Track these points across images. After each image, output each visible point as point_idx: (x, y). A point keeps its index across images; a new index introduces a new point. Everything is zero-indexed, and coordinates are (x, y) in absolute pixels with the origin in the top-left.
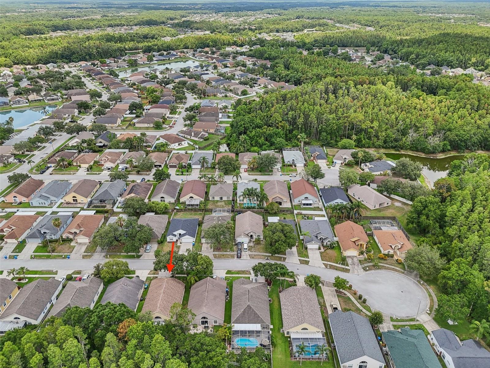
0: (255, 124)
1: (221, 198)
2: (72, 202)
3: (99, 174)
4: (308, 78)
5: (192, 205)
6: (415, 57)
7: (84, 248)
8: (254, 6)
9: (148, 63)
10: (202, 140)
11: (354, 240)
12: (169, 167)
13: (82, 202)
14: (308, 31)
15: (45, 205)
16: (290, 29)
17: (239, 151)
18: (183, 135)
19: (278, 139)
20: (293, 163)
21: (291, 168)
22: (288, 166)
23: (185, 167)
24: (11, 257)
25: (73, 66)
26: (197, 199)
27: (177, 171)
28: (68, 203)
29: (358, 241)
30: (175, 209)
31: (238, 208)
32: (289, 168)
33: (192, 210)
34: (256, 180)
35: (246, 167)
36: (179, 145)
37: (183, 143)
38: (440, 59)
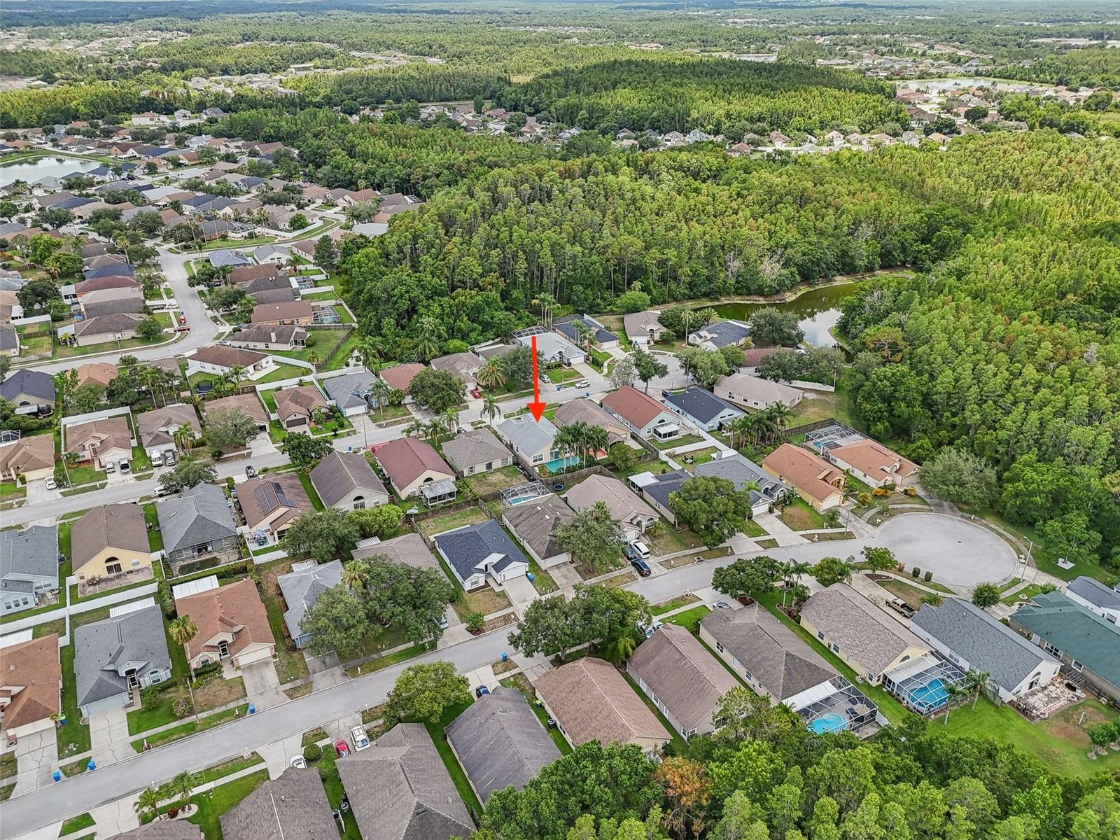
1: (489, 466)
2: (105, 574)
3: (103, 486)
4: (429, 174)
5: (440, 498)
6: (587, 115)
7: (271, 676)
8: (103, 12)
11: (821, 476)
12: (285, 426)
13: (136, 568)
14: (298, 69)
15: (26, 607)
16: (257, 65)
20: (562, 358)
21: (565, 370)
22: (556, 366)
23: (329, 416)
24: (68, 772)
26: (445, 480)
27: (314, 432)
28: (93, 582)
29: (830, 476)
30: (410, 516)
32: (559, 371)
33: (450, 507)
35: (472, 386)
36: (255, 369)
38: (635, 116)
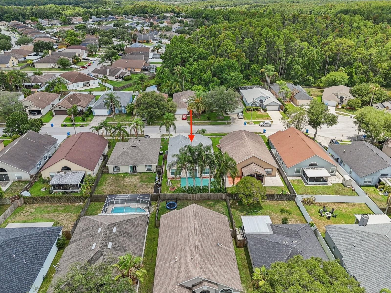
0: (197, 54)
1: (134, 168)
9: (84, 23)
10: (121, 80)
12: (54, 113)
17: (173, 91)
18: (96, 74)
19: (232, 74)
20: (261, 105)
21: (259, 113)
22: (254, 110)
23: (82, 113)
25: (2, 24)
26: (79, 172)
27: (66, 120)
30: (19, 197)
31: (168, 189)
32: (255, 113)
33: (62, 197)
34: (203, 131)
35: (185, 112)
36: (85, 85)
37: (91, 82)
